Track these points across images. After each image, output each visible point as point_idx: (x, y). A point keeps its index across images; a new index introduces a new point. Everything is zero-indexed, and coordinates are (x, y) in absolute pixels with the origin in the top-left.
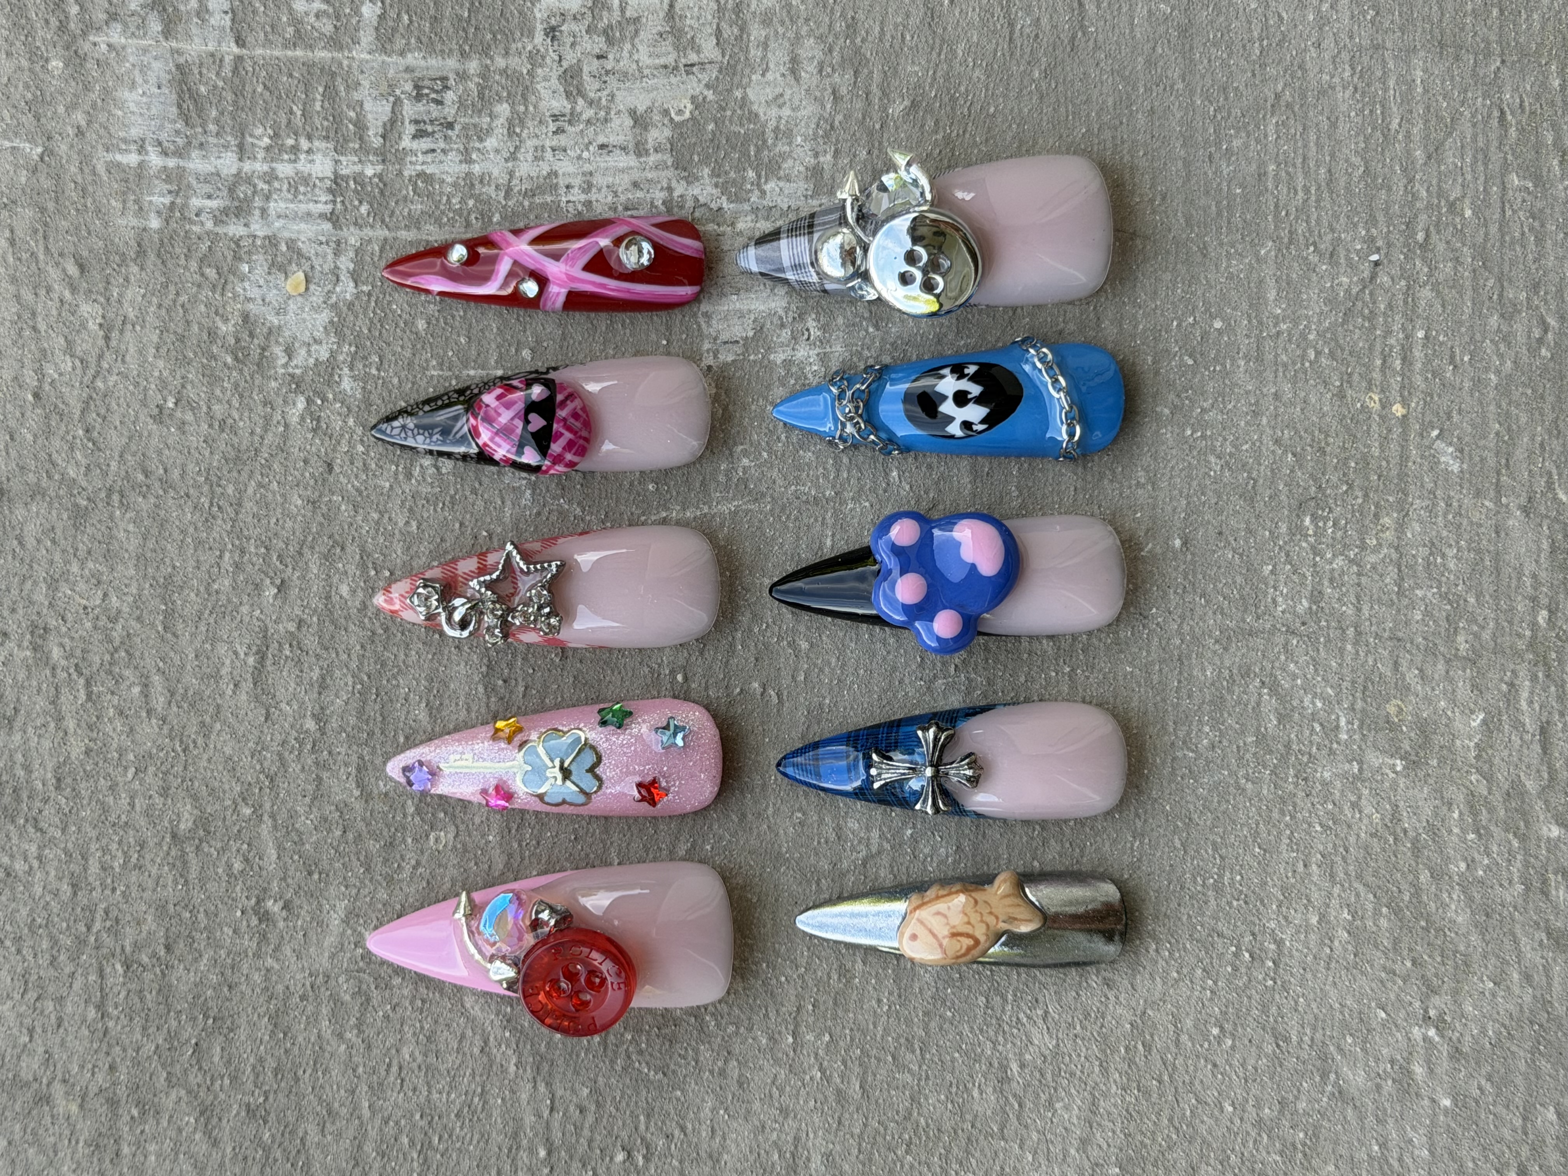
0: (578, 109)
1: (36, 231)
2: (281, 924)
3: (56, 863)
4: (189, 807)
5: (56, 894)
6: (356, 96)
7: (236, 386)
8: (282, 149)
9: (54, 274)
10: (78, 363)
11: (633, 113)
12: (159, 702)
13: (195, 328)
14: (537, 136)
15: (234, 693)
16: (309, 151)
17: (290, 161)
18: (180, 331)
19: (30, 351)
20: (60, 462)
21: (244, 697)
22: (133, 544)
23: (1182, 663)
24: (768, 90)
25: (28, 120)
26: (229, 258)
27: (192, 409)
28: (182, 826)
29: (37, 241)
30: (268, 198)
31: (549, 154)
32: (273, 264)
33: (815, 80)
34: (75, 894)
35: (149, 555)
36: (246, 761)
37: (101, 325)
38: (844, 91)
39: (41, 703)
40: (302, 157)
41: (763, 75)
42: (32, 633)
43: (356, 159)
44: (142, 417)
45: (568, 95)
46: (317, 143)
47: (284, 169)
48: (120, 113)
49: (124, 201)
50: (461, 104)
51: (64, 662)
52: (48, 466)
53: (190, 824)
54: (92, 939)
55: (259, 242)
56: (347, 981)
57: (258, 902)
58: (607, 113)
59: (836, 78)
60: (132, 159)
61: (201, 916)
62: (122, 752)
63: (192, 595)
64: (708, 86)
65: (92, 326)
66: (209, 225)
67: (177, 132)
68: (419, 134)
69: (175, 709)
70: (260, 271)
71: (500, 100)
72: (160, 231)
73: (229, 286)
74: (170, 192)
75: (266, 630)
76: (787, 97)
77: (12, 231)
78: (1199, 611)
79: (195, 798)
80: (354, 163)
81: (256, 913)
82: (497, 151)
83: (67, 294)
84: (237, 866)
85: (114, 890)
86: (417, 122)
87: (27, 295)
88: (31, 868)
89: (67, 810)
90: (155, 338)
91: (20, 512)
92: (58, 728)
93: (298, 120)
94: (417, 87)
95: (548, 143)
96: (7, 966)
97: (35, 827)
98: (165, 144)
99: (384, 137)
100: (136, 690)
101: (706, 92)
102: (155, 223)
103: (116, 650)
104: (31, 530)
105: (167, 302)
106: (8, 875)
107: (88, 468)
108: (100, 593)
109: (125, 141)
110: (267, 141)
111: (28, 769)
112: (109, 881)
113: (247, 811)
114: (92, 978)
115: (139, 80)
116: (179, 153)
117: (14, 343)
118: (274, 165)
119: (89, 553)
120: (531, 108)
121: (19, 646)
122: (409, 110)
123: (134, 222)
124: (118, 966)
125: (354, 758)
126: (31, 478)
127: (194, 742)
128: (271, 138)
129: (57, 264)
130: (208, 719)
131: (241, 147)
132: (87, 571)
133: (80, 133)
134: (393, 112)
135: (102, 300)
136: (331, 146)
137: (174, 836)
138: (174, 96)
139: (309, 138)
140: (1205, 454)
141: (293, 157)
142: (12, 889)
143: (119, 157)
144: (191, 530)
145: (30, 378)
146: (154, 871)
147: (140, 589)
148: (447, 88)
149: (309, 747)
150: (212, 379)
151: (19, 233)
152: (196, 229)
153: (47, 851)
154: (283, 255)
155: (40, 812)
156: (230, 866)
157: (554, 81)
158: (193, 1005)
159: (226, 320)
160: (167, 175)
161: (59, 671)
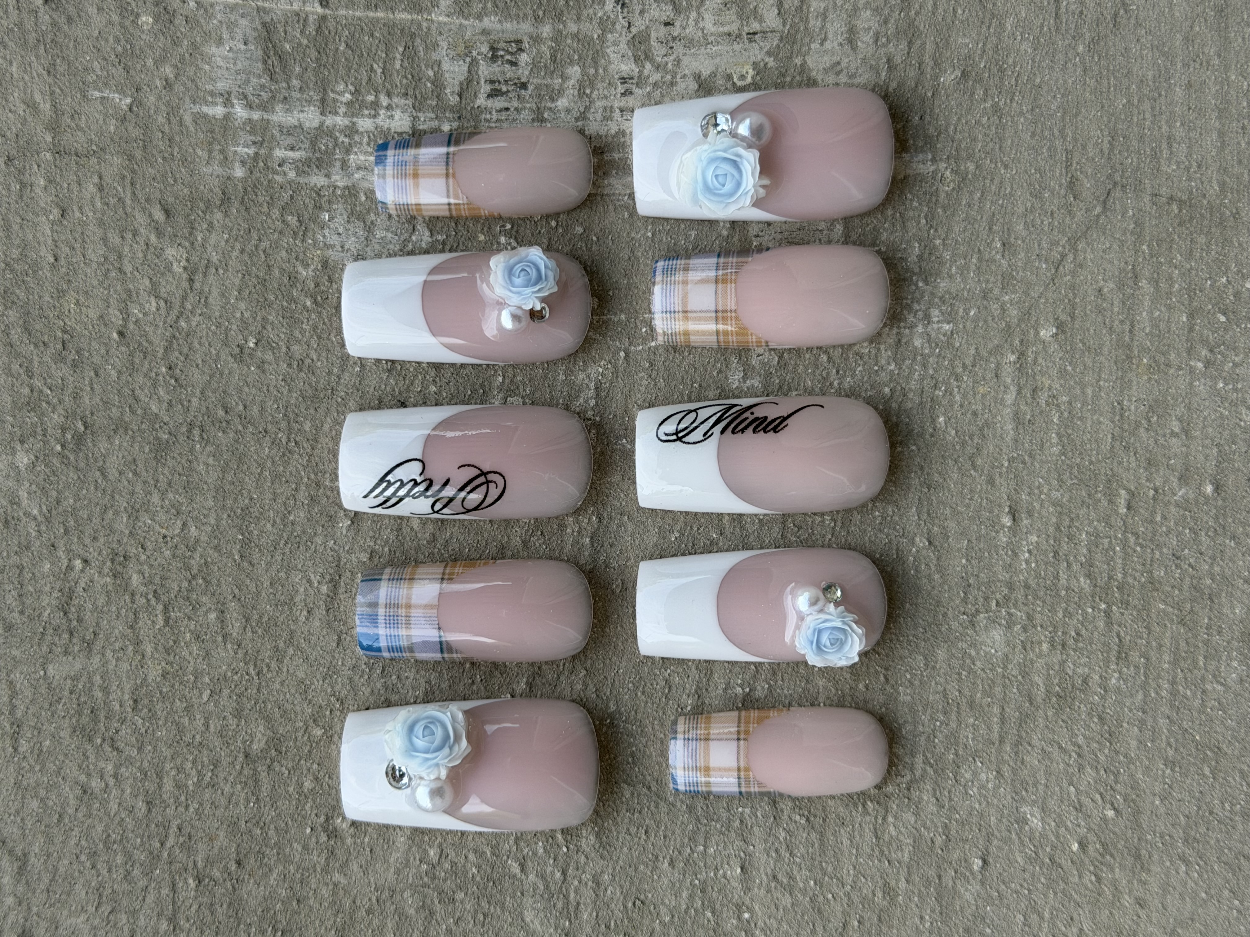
0: (646, 72)
1: (123, 177)
2: (349, 840)
3: (131, 781)
4: (261, 728)
5: (131, 811)
6: (434, 56)
7: (315, 328)
8: (363, 105)
9: (140, 219)
10: (162, 303)
11: (697, 77)
12: (235, 628)
13: (276, 272)
14: (606, 97)
15: (307, 619)
16: (389, 108)
17: (370, 116)
18: (261, 275)
19: (116, 291)
20: (142, 397)
21: (317, 623)
22: (212, 478)
23: (1212, 601)
24: (826, 58)
25: (118, 72)
26: (311, 206)
27: (272, 349)
28: (255, 746)
29: (124, 187)
30: (348, 151)
31: (617, 114)
32: (352, 213)
33: (871, 50)
34: (150, 810)
35: (227, 487)
36: (318, 684)
37: (185, 268)
38: (898, 59)
39: (120, 627)
40: (382, 112)
41: (822, 44)
42: (112, 561)
43: (433, 116)
44: (223, 356)
45: (636, 59)
46: (396, 100)
47: (365, 124)
48: (207, 67)
49: (210, 152)
50: (535, 65)
51: (142, 589)
52: (131, 401)
53: (262, 744)
54: (166, 854)
55: (339, 192)
56: (412, 896)
57: (327, 819)
58: (674, 77)
59: (891, 48)
60: (219, 111)
61: (272, 833)
62: (197, 676)
63: (269, 526)
64: (769, 53)
65: (177, 268)
66: (292, 175)
67: (263, 87)
68: (494, 94)
69: (250, 634)
70: (340, 219)
71: (572, 63)
72: (244, 180)
73: (310, 234)
74: (254, 143)
75: (339, 561)
76: (844, 65)
77: (100, 178)
78: (1229, 553)
79: (268, 719)
80: (431, 119)
81: (325, 830)
82: (568, 111)
83: (153, 238)
84: (308, 784)
85: (187, 807)
86: (492, 82)
87: (115, 239)
88: (107, 785)
89: (143, 730)
90: (237, 281)
91: (103, 445)
92: (136, 652)
93: (378, 78)
94: (492, 49)
95: (616, 104)
96: (82, 880)
97: (112, 746)
98: (250, 97)
99: (460, 96)
100: (213, 616)
101: (767, 60)
102: (239, 172)
103: (194, 577)
104: (113, 463)
105: (250, 247)
106: (85, 792)
107: (170, 404)
108: (179, 523)
109: (212, 94)
110: (348, 96)
111: (106, 690)
112: (183, 798)
113: (319, 732)
114: (165, 891)
115: (225, 36)
116: (264, 107)
117: (101, 283)
118: (355, 120)
119: (169, 484)
120: (601, 71)
121: (100, 573)
122: (485, 70)
123: (219, 170)
124: (191, 881)
125: (422, 681)
126: (115, 412)
127: (269, 667)
128: (352, 94)
129: (144, 209)
130: (281, 645)
131: (323, 101)
132: (167, 502)
133: (168, 85)
134: (469, 72)
135: (187, 244)
136: (409, 102)
137: (247, 756)
138: (260, 52)
139: (389, 95)
140: (1236, 405)
141: (373, 112)
142: (89, 806)
143: (205, 109)
144: (269, 464)
145: (116, 317)
146: (227, 789)
147: (219, 519)
148: (521, 50)
149: (379, 672)
150: (293, 321)
151: (107, 179)
152: (278, 178)
153: (123, 769)
154: (362, 204)
155: (117, 732)
156: (300, 785)
157: (623, 46)
158: (262, 919)
159: (306, 266)
160: (251, 126)
161: (138, 597)
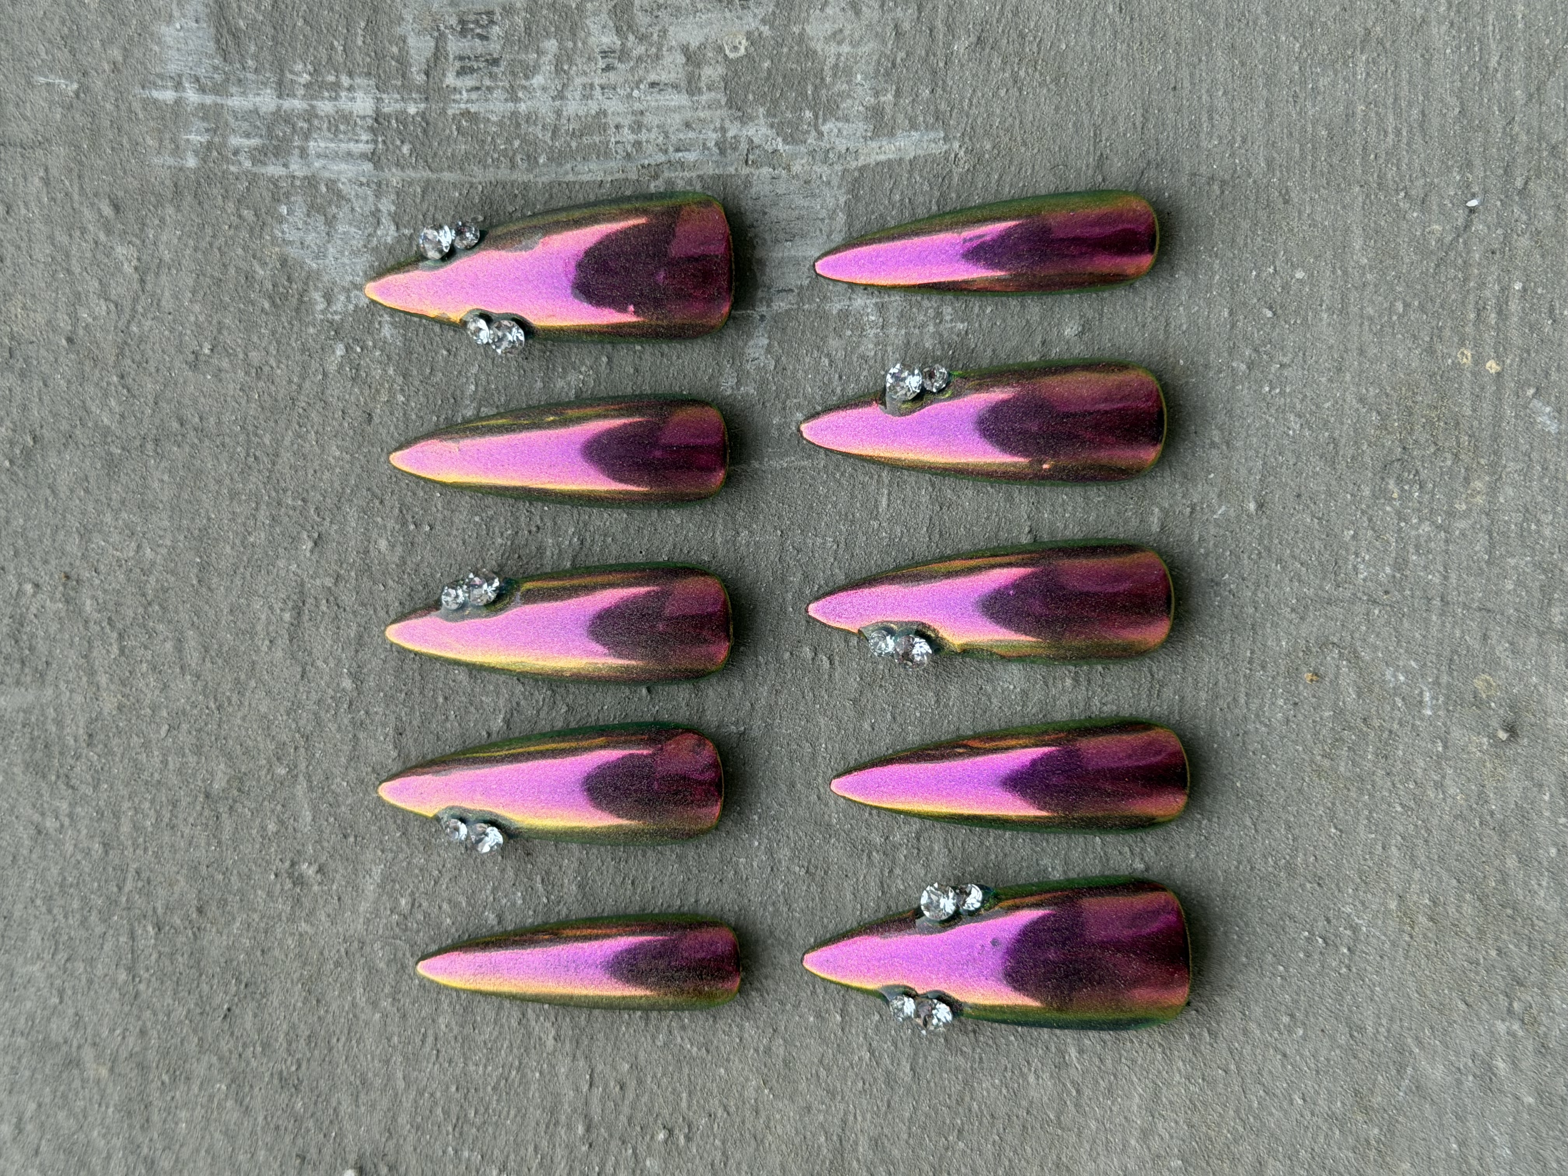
0: (629, 44)
1: (71, 170)
2: (316, 888)
3: (86, 822)
4: (222, 766)
5: (88, 852)
6: (398, 31)
7: (274, 333)
8: (323, 85)
9: (88, 214)
10: (112, 307)
11: (685, 50)
12: (193, 658)
13: (232, 271)
14: (585, 73)
15: (270, 649)
16: (350, 89)
17: (331, 99)
18: (216, 274)
19: (64, 294)
20: (93, 409)
21: (280, 654)
22: (166, 495)
23: (1255, 633)
24: (827, 25)
25: (63, 55)
26: (268, 200)
27: (229, 355)
28: (216, 786)
29: (71, 181)
30: (307, 136)
31: (597, 92)
32: (312, 207)
33: (876, 15)
34: (106, 853)
35: (184, 506)
36: (281, 718)
37: (136, 268)
38: (906, 26)
39: (73, 656)
40: (343, 94)
41: (822, 10)
42: (65, 585)
43: (398, 97)
44: (177, 364)
45: (618, 30)
46: (358, 80)
47: (325, 107)
48: (156, 48)
49: (161, 141)
50: (507, 39)
51: (96, 615)
52: (81, 413)
53: (224, 784)
54: (124, 899)
55: (298, 183)
56: (382, 948)
57: (293, 864)
58: (659, 49)
59: (899, 13)
60: (168, 95)
61: (234, 878)
62: (155, 708)
63: (228, 549)
64: (764, 21)
65: (128, 269)
66: (248, 164)
67: (216, 68)
68: (462, 72)
69: (209, 665)
70: (300, 212)
71: (548, 36)
72: (195, 171)
73: (267, 229)
74: (207, 130)
75: (302, 585)
76: (847, 32)
77: (46, 170)
78: (1274, 578)
79: (229, 757)
80: (397, 101)
81: (290, 875)
82: (544, 89)
83: (102, 237)
84: (272, 827)
85: (146, 850)
86: (461, 58)
87: (62, 238)
88: (62, 826)
89: (99, 767)
90: (190, 282)
91: (53, 460)
92: (90, 683)
93: (339, 57)
94: (462, 22)
95: (597, 81)
96: (37, 926)
97: (67, 785)
98: (203, 80)
99: (427, 74)
100: (169, 645)
101: (762, 28)
102: (191, 162)
103: (150, 604)
104: (64, 480)
105: (204, 244)
106: (39, 832)
107: (122, 416)
108: (133, 545)
109: (161, 76)
110: (306, 77)
111: (59, 723)
112: (141, 840)
113: (281, 771)
114: (123, 939)
115: (176, 14)
116: (217, 90)
117: (48, 285)
118: (314, 102)
119: (123, 502)
120: (580, 44)
121: (51, 599)
122: (454, 46)
123: (170, 161)
124: (150, 928)
125: (392, 718)
126: (64, 426)
127: (229, 700)
128: (310, 74)
129: (92, 204)
130: (243, 676)
131: (280, 84)
132: (120, 522)
133: (115, 69)
134: (437, 47)
135: (138, 242)
136: (372, 82)
137: (207, 796)
138: (213, 30)
139: (350, 75)
140: (1284, 411)
141: (333, 94)
142: (44, 847)
143: (155, 94)
144: (227, 481)
145: (63, 322)
146: (187, 831)
147: (175, 541)
148: (492, 22)
149: (345, 706)
150: (249, 325)
151: (54, 172)
152: (233, 168)
153: (79, 809)
154: (322, 196)
155: (72, 768)
156: (263, 828)
157: (604, 16)
158: (224, 971)
159: (264, 264)
160: (204, 112)
161: (91, 624)
